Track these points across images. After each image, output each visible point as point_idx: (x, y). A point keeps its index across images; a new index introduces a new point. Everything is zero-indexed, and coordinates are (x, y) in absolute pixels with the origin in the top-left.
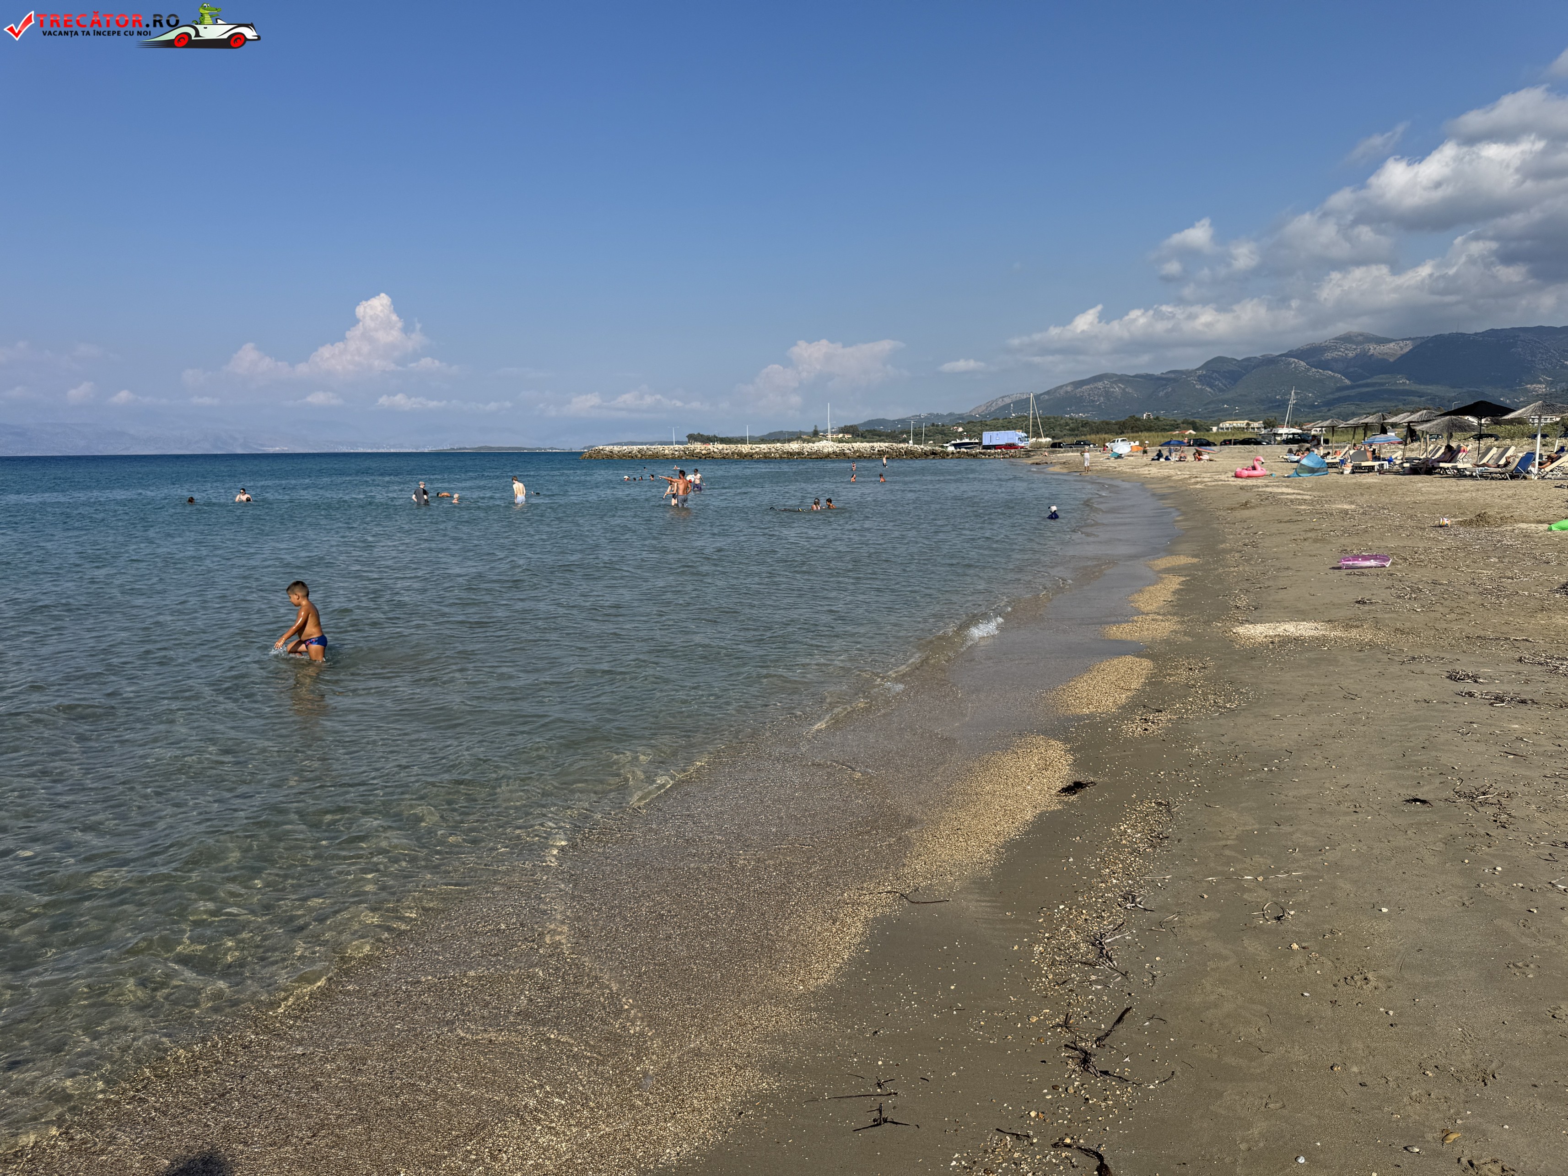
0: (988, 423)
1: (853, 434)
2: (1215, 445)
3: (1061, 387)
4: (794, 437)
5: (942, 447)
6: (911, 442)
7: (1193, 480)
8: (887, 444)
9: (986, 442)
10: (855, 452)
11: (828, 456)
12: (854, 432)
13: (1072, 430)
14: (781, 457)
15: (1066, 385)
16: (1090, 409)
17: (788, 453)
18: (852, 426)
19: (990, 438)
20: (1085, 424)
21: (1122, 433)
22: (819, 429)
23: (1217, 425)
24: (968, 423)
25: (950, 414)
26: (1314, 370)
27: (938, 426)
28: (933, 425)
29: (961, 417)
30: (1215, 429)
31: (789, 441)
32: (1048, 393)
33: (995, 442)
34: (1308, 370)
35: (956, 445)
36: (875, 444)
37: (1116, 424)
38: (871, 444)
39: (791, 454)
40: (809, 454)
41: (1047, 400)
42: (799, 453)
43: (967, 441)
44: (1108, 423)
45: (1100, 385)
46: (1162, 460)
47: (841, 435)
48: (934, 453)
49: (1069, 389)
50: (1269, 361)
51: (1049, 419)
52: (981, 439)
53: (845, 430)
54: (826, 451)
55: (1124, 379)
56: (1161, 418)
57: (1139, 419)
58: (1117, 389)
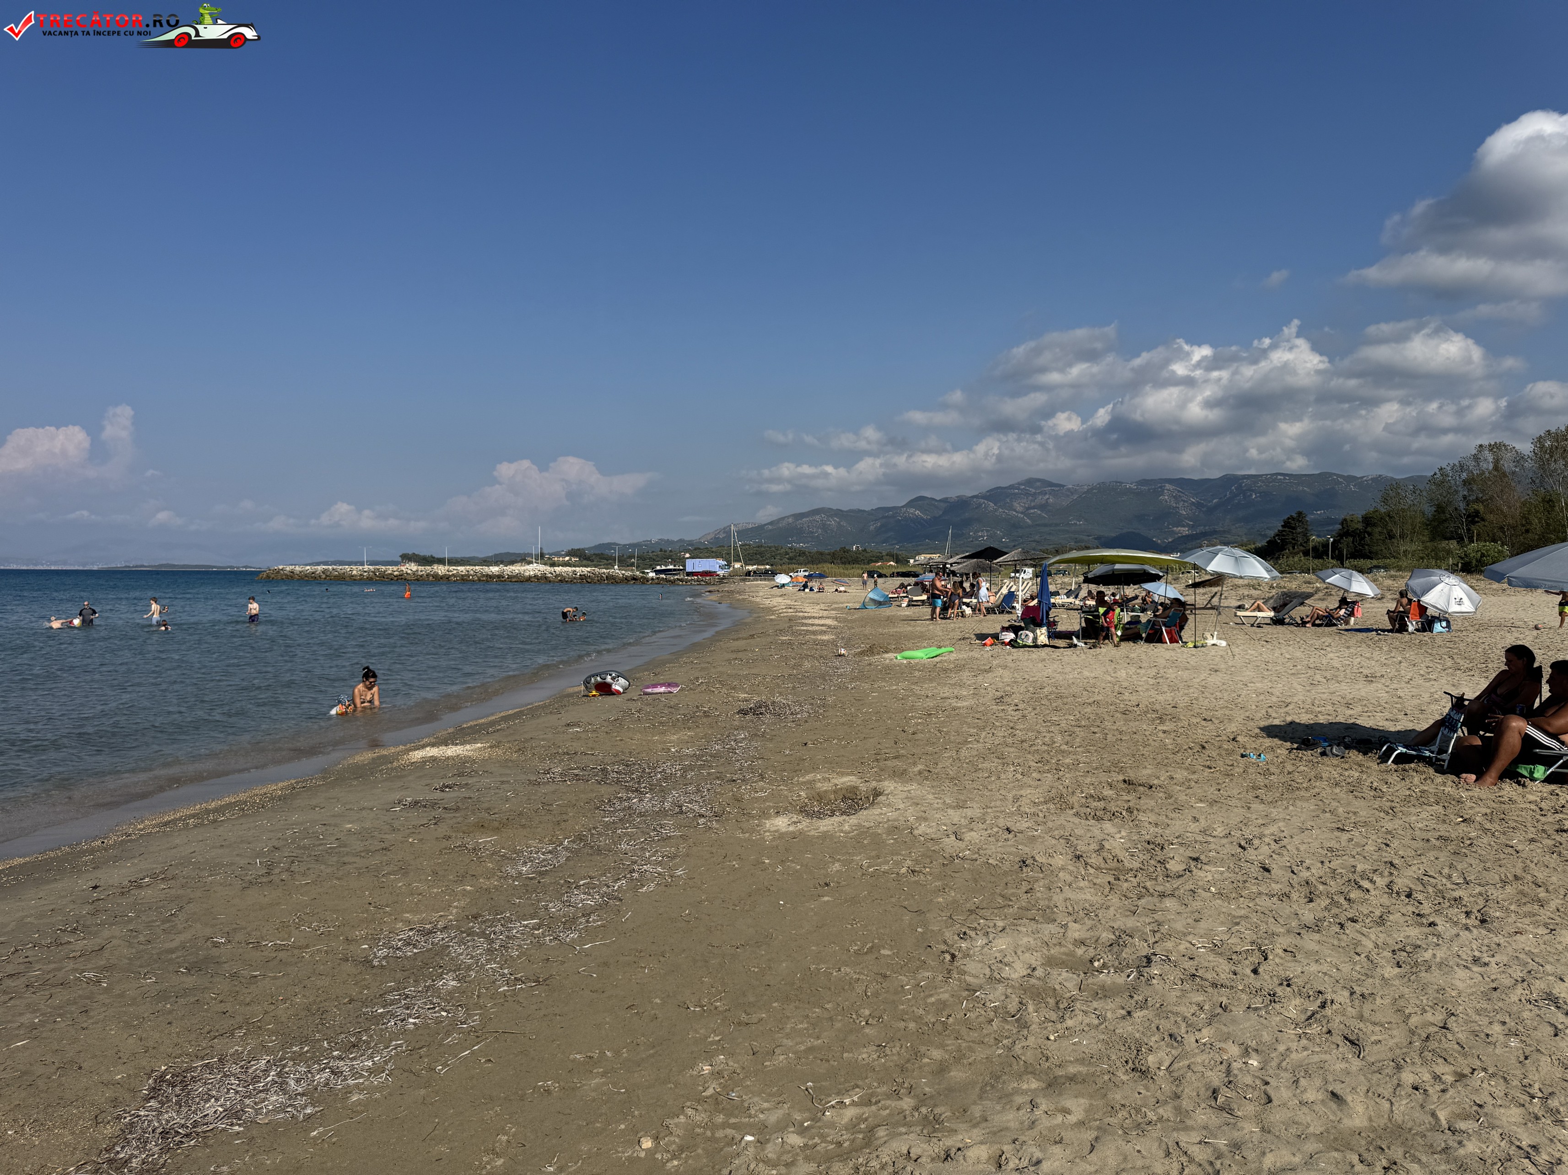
3: (783, 518)
6: (616, 567)
8: (589, 569)
9: (689, 569)
14: (479, 580)
15: (788, 517)
16: (810, 539)
17: (487, 575)
18: (579, 550)
19: (695, 565)
20: (802, 553)
22: (545, 551)
23: (914, 558)
24: (695, 549)
25: (681, 541)
27: (665, 551)
28: (661, 550)
29: (690, 543)
30: (912, 561)
32: (771, 523)
33: (697, 570)
35: (658, 572)
36: (577, 569)
38: (574, 569)
39: (490, 577)
43: (671, 567)
45: (817, 517)
46: (807, 590)
47: (567, 558)
48: (634, 579)
50: (962, 504)
53: (571, 553)
55: (839, 513)
56: (868, 550)
57: (848, 551)
58: (833, 522)
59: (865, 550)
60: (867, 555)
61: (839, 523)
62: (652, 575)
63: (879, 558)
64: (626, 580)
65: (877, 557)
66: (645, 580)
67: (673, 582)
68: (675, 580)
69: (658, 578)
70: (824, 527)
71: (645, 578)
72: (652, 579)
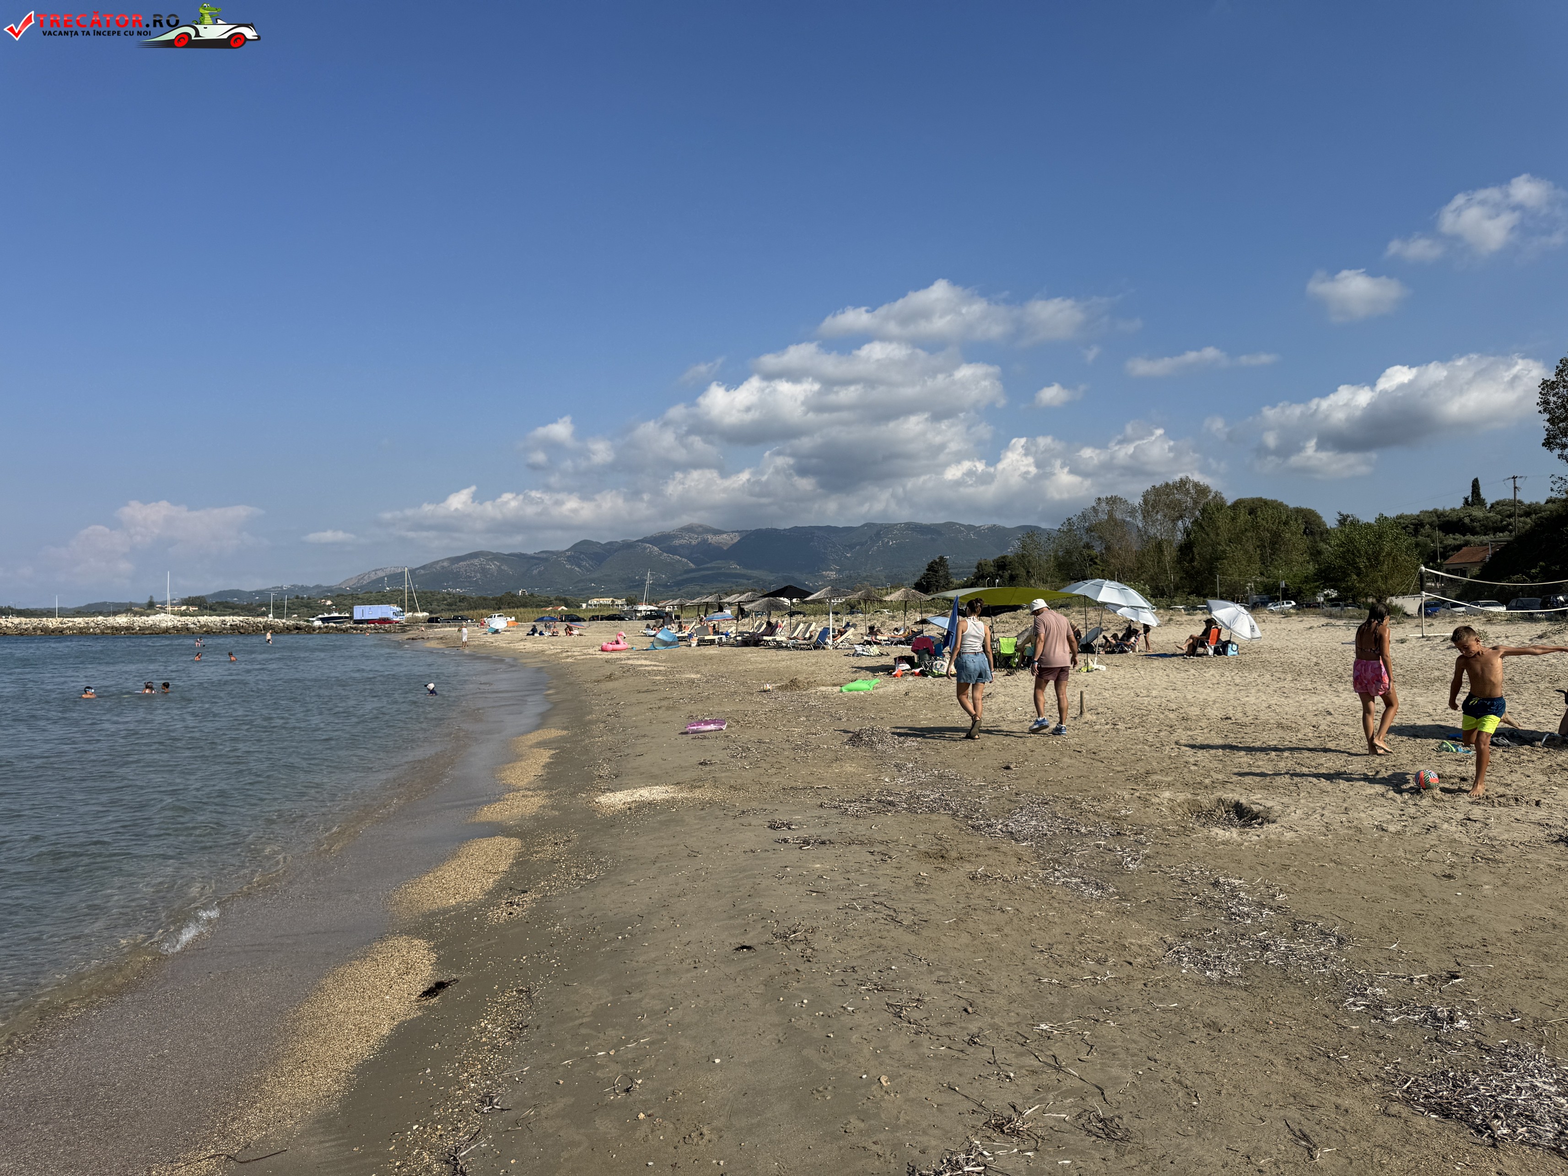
0: (360, 596)
1: (199, 606)
2: (585, 621)
3: (438, 562)
4: (122, 609)
5: (308, 621)
6: (271, 615)
7: (564, 654)
8: (241, 618)
9: (357, 616)
10: (201, 627)
11: (167, 631)
12: (202, 605)
13: (450, 605)
14: (103, 633)
15: (443, 561)
16: (467, 584)
17: (113, 628)
18: (198, 598)
19: (361, 612)
20: (463, 599)
21: (499, 608)
22: (155, 600)
23: (586, 602)
24: (338, 596)
25: (318, 587)
26: (665, 554)
27: (303, 598)
28: (297, 597)
29: (330, 589)
30: (584, 605)
31: (115, 614)
32: (423, 567)
33: (367, 617)
34: (661, 555)
35: (321, 619)
36: (227, 618)
37: (493, 599)
38: (222, 618)
39: (116, 630)
40: (141, 629)
41: (423, 575)
42: (127, 628)
43: (336, 615)
44: (485, 599)
45: (476, 561)
46: (537, 635)
47: (184, 608)
48: (298, 628)
49: (445, 564)
50: (627, 546)
51: (425, 593)
52: (352, 613)
53: (189, 602)
54: (164, 625)
55: (496, 557)
56: (536, 595)
57: (514, 596)
58: (493, 567)
59: (532, 595)
60: (535, 600)
61: (499, 567)
62: (318, 623)
63: (549, 603)
64: (288, 629)
65: (546, 602)
66: (311, 630)
67: (345, 631)
68: (347, 629)
69: (326, 627)
70: (484, 571)
71: (311, 627)
72: (320, 628)
